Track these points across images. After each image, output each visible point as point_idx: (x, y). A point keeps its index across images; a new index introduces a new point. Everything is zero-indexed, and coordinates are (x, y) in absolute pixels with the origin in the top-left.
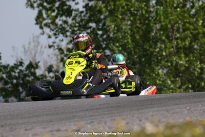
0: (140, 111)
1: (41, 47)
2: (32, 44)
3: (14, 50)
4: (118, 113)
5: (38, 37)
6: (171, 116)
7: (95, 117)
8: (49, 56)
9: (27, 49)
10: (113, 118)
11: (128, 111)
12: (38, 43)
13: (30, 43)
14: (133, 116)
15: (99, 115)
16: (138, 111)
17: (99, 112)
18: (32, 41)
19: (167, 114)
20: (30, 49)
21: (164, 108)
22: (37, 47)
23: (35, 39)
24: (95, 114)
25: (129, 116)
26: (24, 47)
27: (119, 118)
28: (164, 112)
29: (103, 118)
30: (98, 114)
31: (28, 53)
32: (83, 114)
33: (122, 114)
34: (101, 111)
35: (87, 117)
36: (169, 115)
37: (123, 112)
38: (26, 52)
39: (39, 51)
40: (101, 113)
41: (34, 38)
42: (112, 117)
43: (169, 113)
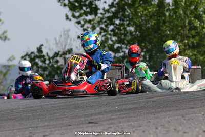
0: (156, 115)
1: (71, 40)
2: (63, 37)
3: (47, 42)
4: (135, 117)
5: (68, 31)
6: (187, 123)
7: (113, 121)
8: (77, 47)
9: (58, 41)
10: (130, 123)
11: (144, 114)
12: (68, 36)
13: (61, 36)
14: (149, 122)
15: (116, 119)
16: (154, 115)
17: (117, 115)
18: (62, 34)
19: (182, 120)
20: (61, 41)
21: (179, 112)
22: (67, 39)
23: (66, 33)
24: (113, 117)
25: (145, 122)
26: (55, 39)
27: (136, 122)
28: (179, 117)
29: (120, 123)
30: (115, 117)
31: (59, 45)
32: (102, 116)
33: (139, 118)
34: (119, 114)
35: (104, 121)
36: (185, 121)
37: (140, 115)
38: (57, 43)
39: (68, 43)
40: (118, 116)
41: (64, 32)
42: (129, 121)
43: (185, 120)
